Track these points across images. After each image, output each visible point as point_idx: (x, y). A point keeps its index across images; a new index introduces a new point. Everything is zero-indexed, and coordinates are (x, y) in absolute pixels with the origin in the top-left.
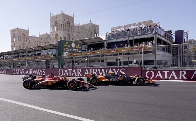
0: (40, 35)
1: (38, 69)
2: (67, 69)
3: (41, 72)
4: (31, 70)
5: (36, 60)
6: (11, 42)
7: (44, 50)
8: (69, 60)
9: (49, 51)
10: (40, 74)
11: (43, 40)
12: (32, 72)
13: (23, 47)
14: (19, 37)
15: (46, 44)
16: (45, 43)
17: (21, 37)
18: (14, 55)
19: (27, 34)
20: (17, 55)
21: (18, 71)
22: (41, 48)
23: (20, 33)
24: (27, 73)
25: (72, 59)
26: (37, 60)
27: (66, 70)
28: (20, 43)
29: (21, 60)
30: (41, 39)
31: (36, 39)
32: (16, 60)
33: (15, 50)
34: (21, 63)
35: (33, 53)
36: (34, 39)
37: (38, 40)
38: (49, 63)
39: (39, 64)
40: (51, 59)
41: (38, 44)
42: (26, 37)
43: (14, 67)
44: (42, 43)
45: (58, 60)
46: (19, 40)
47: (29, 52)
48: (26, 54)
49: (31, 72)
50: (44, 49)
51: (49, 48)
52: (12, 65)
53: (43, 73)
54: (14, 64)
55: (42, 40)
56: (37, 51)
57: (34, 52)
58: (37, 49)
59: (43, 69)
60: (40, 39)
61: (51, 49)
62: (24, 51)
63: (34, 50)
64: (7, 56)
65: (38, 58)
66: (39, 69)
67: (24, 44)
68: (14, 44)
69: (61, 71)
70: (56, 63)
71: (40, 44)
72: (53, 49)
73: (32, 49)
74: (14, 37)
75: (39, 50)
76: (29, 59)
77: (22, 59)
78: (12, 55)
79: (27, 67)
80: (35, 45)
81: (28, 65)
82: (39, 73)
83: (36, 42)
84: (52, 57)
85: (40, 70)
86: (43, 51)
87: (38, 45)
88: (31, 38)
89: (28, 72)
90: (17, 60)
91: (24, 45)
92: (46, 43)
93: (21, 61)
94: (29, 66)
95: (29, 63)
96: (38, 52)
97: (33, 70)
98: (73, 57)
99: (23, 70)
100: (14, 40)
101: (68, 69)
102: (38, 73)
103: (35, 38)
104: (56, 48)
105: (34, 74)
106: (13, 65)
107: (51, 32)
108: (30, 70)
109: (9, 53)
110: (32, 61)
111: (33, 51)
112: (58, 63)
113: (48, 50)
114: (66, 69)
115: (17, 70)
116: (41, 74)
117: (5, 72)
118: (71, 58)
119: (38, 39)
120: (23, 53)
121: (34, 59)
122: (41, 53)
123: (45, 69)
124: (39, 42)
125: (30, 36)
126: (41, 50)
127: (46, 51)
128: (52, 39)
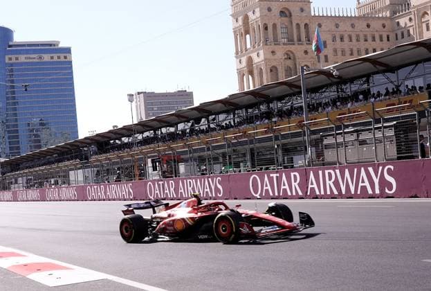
0: (360, 7)
1: (359, 168)
3: (376, 181)
4: (330, 174)
5: (347, 127)
6: (237, 53)
7: (384, 72)
9: (406, 79)
10: (370, 192)
11: (376, 25)
12: (336, 183)
13: (289, 71)
14: (266, 28)
15: (393, 45)
16: (385, 38)
17: (275, 26)
18: (250, 110)
19: (302, 10)
20: (263, 108)
21: (271, 180)
23: (269, 10)
24: (313, 189)
26: (354, 126)
28: (273, 52)
29: (284, 129)
30: (365, 24)
31: (345, 28)
32: (258, 130)
33: (252, 88)
34: (284, 145)
35: (331, 93)
36: (334, 28)
37: (351, 29)
39: (363, 142)
41: (352, 50)
42: (298, 25)
43: (253, 166)
44: (370, 39)
46: (266, 41)
48: (300, 101)
49: (330, 183)
50: (381, 68)
51: (407, 62)
52: (244, 155)
53: (384, 184)
54: (252, 150)
55: (368, 26)
56: (352, 80)
57: (334, 88)
58: (350, 72)
59: (384, 165)
60: (361, 26)
61: (417, 63)
62: (293, 89)
63: (339, 77)
64: (222, 117)
65: (360, 117)
66: (366, 167)
67: (289, 56)
68: (250, 60)
71: (363, 45)
72: (427, 65)
73: (328, 74)
74: (247, 32)
75: (360, 77)
76: (315, 124)
77: (287, 126)
78: (242, 113)
79: (311, 158)
80: (339, 53)
81: (314, 149)
82: (367, 184)
83: (342, 39)
84: (427, 106)
85: (371, 169)
86: (379, 78)
87: (355, 52)
88: (320, 26)
89: (315, 186)
90: (266, 132)
91: (289, 63)
92: (392, 37)
93: (284, 137)
94: (318, 157)
95: (316, 144)
96: (355, 87)
97: (338, 171)
99: (292, 174)
100: (249, 46)
102: (364, 188)
103: (337, 20)
105: (344, 192)
106: (248, 157)
108: (327, 172)
109: (229, 105)
110: (331, 129)
111: (331, 85)
113: (402, 73)
115: (266, 179)
116: (377, 191)
117: (217, 190)
119: (353, 26)
120: (291, 95)
121: (338, 123)
122: (369, 90)
123: (392, 167)
124: (358, 40)
125: (313, 14)
126: (367, 76)
127: (392, 76)
128: (421, 14)
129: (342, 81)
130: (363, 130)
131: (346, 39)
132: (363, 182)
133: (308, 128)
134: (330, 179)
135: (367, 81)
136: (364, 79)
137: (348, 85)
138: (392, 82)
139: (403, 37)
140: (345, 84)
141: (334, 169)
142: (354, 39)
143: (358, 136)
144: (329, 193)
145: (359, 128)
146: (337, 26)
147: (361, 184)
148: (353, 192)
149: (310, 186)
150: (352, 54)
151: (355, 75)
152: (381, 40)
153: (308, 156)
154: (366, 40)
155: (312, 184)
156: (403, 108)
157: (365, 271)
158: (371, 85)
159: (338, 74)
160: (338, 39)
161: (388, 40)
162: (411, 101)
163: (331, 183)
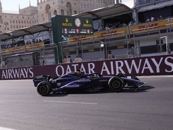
0: (20, 10)
1: (20, 69)
2: (70, 65)
3: (26, 73)
4: (10, 71)
5: (16, 54)
8: (72, 49)
9: (36, 37)
10: (24, 77)
11: (26, 17)
12: (12, 74)
15: (32, 25)
16: (29, 22)
22: (23, 32)
24: (4, 76)
25: (77, 47)
26: (18, 53)
27: (68, 67)
30: (22, 17)
31: (15, 18)
35: (10, 42)
36: (11, 18)
37: (17, 18)
38: (38, 57)
39: (22, 60)
40: (42, 50)
41: (17, 26)
44: (24, 22)
45: (53, 50)
47: (4, 40)
50: (28, 33)
51: (37, 31)
53: (29, 74)
55: (23, 18)
56: (18, 37)
57: (11, 40)
58: (17, 34)
59: (29, 67)
60: (21, 17)
61: (40, 32)
65: (20, 50)
66: (23, 68)
69: (60, 69)
70: (50, 56)
71: (21, 24)
72: (43, 32)
73: (9, 34)
75: (21, 36)
76: (4, 53)
79: (3, 65)
80: (13, 27)
81: (4, 62)
82: (23, 74)
83: (14, 22)
84: (44, 47)
86: (27, 37)
87: (19, 27)
88: (6, 17)
89: (5, 75)
92: (32, 22)
94: (6, 65)
95: (5, 60)
96: (19, 40)
97: (13, 70)
98: (79, 42)
101: (72, 65)
102: (22, 76)
103: (12, 15)
104: (48, 30)
105: (15, 77)
107: (38, 4)
108: (9, 70)
110: (10, 55)
112: (53, 55)
113: (35, 35)
114: (68, 65)
116: (27, 77)
118: (75, 45)
119: (18, 18)
121: (13, 53)
122: (24, 40)
123: (32, 68)
124: (19, 23)
125: (3, 12)
126: (23, 36)
127: (32, 36)
128: (41, 14)
129: (14, 37)
130: (21, 55)
131: (15, 22)
132: (22, 73)
133: (2, 54)
134: (10, 73)
135: (23, 37)
136: (22, 37)
137: (16, 39)
138: (31, 38)
139: (35, 22)
140: (15, 38)
141: (11, 69)
142: (18, 22)
143: (20, 58)
144: (10, 77)
145: (20, 54)
146: (12, 17)
147: (21, 74)
148: (18, 77)
149: (3, 75)
150: (17, 28)
151: (19, 35)
152: (28, 23)
153: (2, 64)
154: (22, 23)
155: (3, 74)
156: (35, 47)
157: (23, 106)
158: (24, 39)
159: (12, 35)
160: (12, 22)
161: (30, 23)
162: (38, 45)
163: (10, 74)
